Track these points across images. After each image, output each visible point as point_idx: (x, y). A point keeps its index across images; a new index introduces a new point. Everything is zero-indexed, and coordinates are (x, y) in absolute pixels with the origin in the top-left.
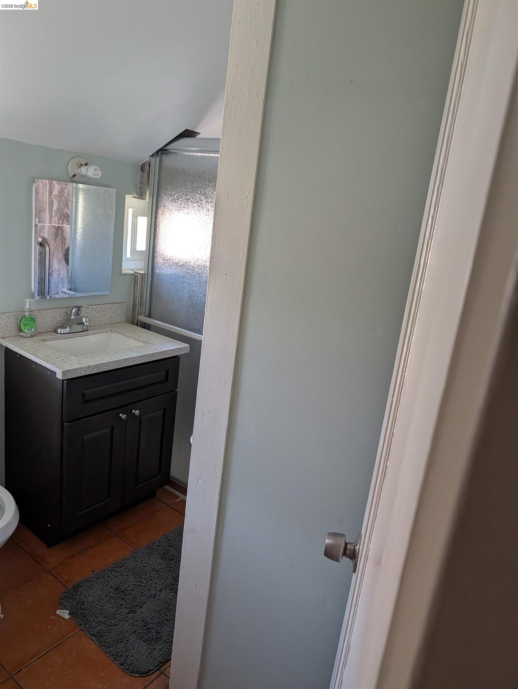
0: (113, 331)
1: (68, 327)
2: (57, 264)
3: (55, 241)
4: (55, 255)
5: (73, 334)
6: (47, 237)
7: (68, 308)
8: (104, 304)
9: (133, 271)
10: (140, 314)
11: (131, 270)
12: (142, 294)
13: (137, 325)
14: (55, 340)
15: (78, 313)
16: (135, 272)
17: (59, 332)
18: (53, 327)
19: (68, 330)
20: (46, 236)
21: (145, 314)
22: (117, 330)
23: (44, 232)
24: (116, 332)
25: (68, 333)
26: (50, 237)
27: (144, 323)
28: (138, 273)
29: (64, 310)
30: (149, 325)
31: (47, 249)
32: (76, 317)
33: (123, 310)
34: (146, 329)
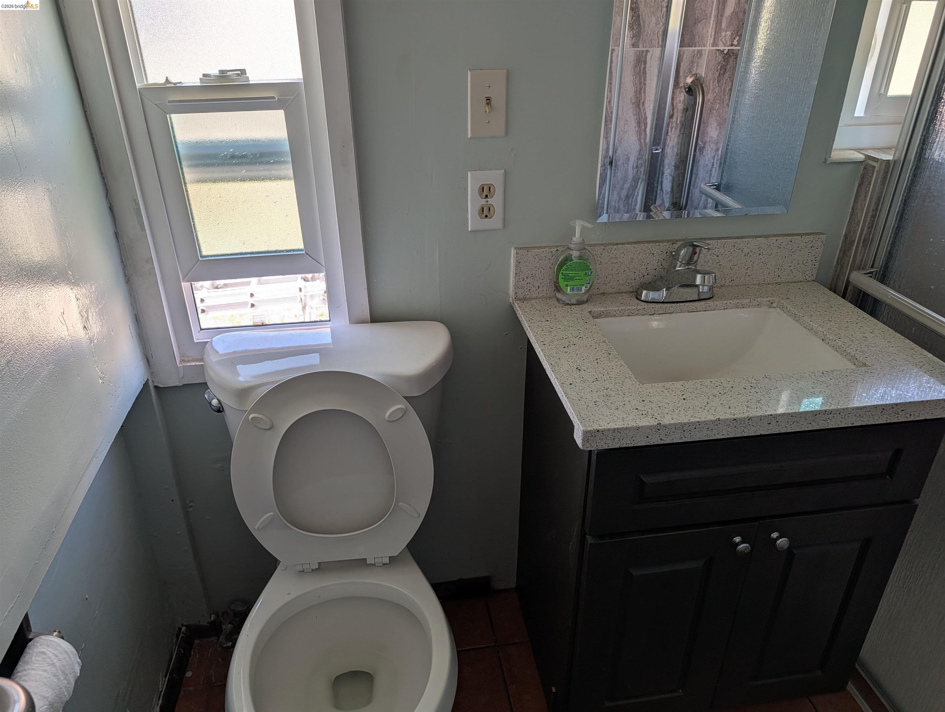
0: (774, 305)
1: (665, 289)
2: (716, 129)
3: (719, 82)
4: (714, 112)
5: (674, 305)
6: (703, 76)
7: (674, 242)
8: (766, 237)
9: (863, 154)
10: (859, 269)
11: (858, 150)
12: (874, 217)
13: (844, 297)
14: (629, 316)
15: (691, 259)
16: (868, 157)
17: (643, 298)
18: (633, 284)
19: (663, 293)
20: (702, 72)
21: (872, 267)
22: (786, 305)
23: (699, 64)
24: (782, 308)
25: (663, 302)
26: (710, 74)
27: (864, 292)
28: (876, 160)
29: (665, 246)
30: (876, 301)
31: (700, 100)
32: (687, 267)
33: (814, 253)
34: (864, 310)
